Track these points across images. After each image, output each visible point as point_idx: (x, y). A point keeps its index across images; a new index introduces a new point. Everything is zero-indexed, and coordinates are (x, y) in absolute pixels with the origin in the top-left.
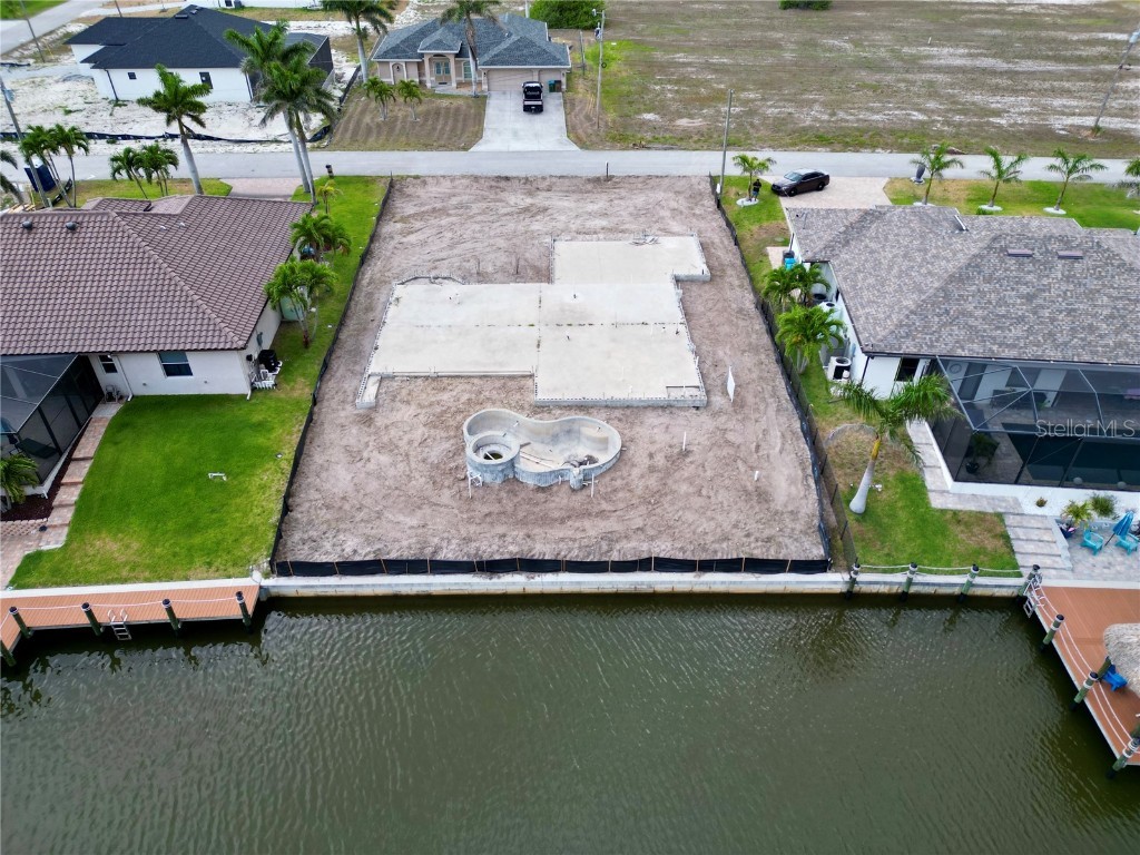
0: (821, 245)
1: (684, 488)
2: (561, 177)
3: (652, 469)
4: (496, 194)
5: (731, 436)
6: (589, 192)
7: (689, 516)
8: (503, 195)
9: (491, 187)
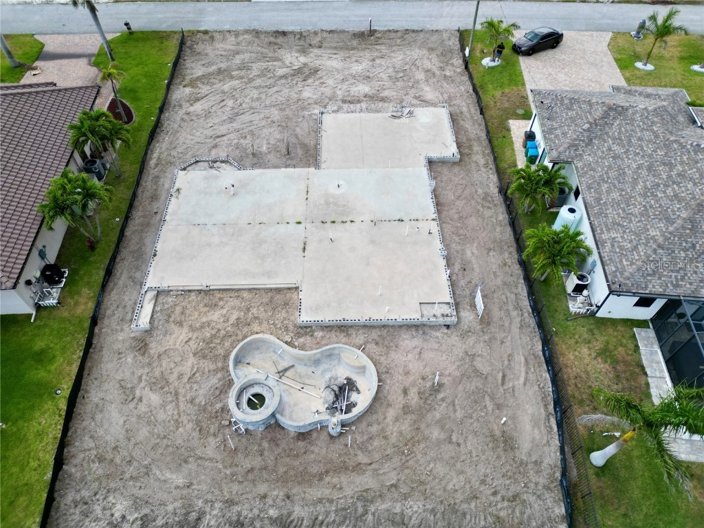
0: (566, 142)
1: (436, 434)
2: (331, 32)
3: (406, 410)
4: (275, 51)
5: (479, 364)
6: (353, 49)
7: (440, 469)
8: (282, 52)
9: (270, 43)
